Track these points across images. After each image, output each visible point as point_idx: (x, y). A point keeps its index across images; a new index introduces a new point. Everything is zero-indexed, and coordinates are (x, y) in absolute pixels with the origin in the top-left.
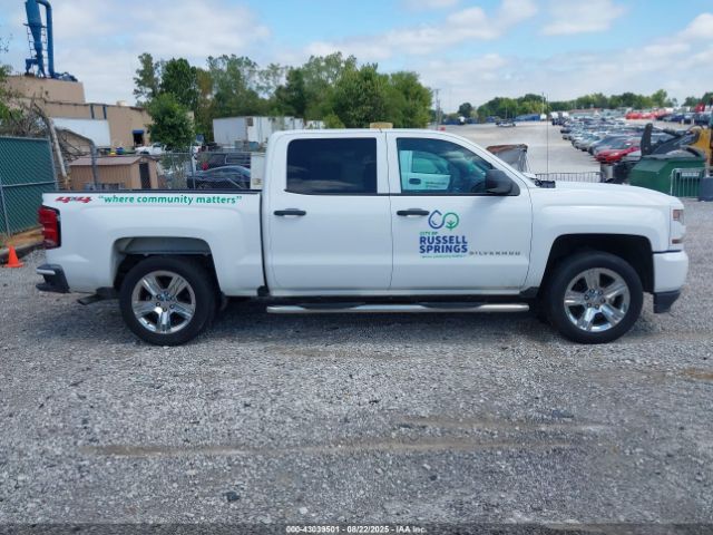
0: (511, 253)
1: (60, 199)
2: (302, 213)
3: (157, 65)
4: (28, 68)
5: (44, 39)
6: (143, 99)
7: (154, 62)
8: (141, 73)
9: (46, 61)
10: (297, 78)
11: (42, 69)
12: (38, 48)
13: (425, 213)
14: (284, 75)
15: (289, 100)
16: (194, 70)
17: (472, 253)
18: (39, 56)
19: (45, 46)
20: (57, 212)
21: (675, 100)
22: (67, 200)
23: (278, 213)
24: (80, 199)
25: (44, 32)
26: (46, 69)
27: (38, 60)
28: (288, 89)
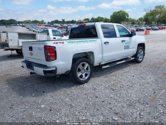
1: (54, 43)
2: (108, 43)
20: (55, 47)
21: (46, 22)
22: (57, 43)
23: (105, 43)
24: (61, 43)
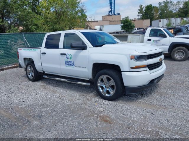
0: (84, 67)
2: (45, 54)
3: (144, 7)
4: (109, 13)
5: (113, 6)
6: (139, 17)
7: (143, 6)
8: (139, 10)
9: (113, 11)
10: (186, 4)
11: (112, 13)
12: (111, 8)
13: (65, 54)
14: (182, 4)
15: (183, 12)
16: (153, 7)
17: (75, 66)
18: (111, 10)
19: (113, 8)
20: (18, 52)
23: (42, 53)
25: (113, 4)
26: (113, 13)
27: (111, 11)
28: (183, 8)
